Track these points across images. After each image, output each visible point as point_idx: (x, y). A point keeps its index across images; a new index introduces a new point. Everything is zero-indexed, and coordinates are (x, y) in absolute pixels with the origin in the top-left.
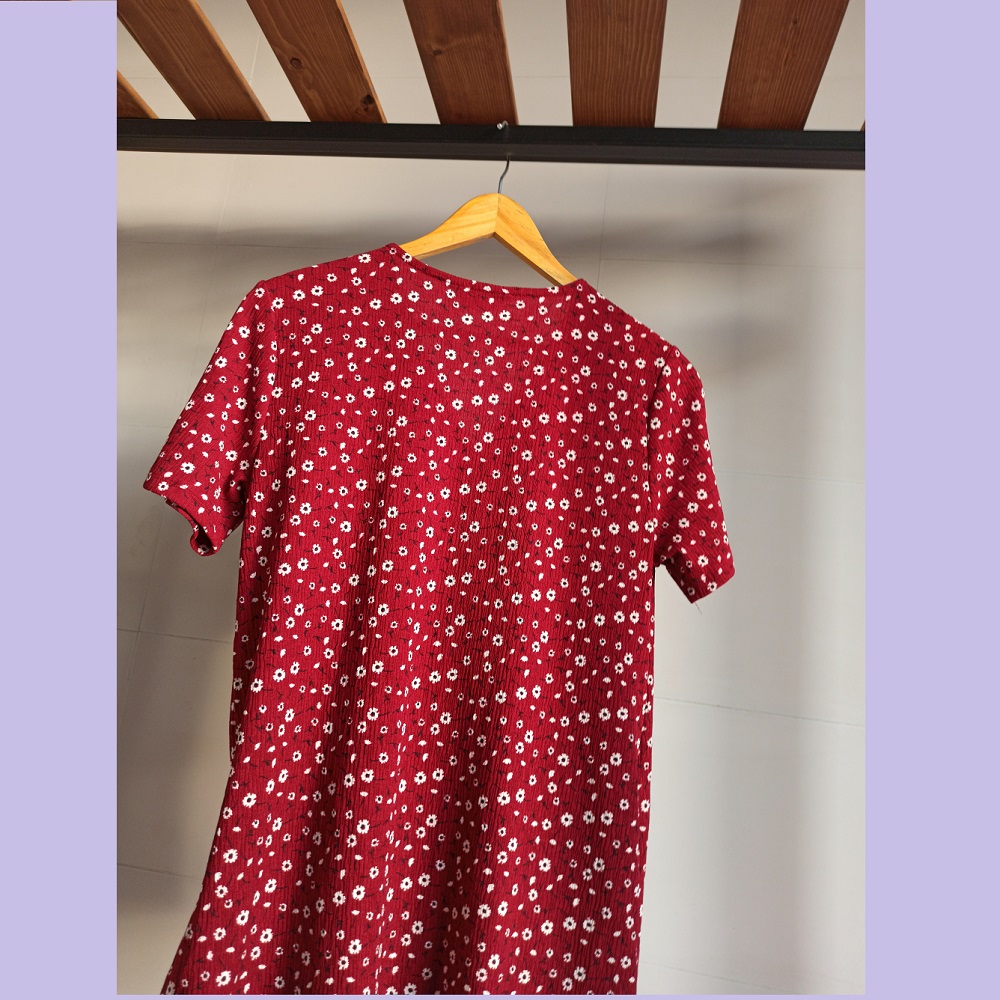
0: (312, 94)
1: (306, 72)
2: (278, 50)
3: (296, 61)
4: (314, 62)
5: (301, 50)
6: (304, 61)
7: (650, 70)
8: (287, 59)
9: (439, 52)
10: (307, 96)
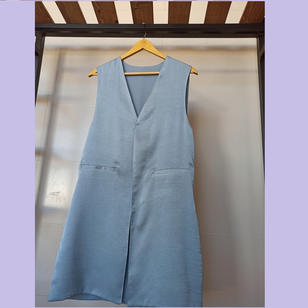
0: (102, 20)
1: (101, 14)
2: (95, 8)
3: (99, 11)
4: (104, 12)
5: (101, 8)
6: (101, 11)
7: (188, 13)
8: (97, 10)
9: (136, 9)
10: (100, 21)
